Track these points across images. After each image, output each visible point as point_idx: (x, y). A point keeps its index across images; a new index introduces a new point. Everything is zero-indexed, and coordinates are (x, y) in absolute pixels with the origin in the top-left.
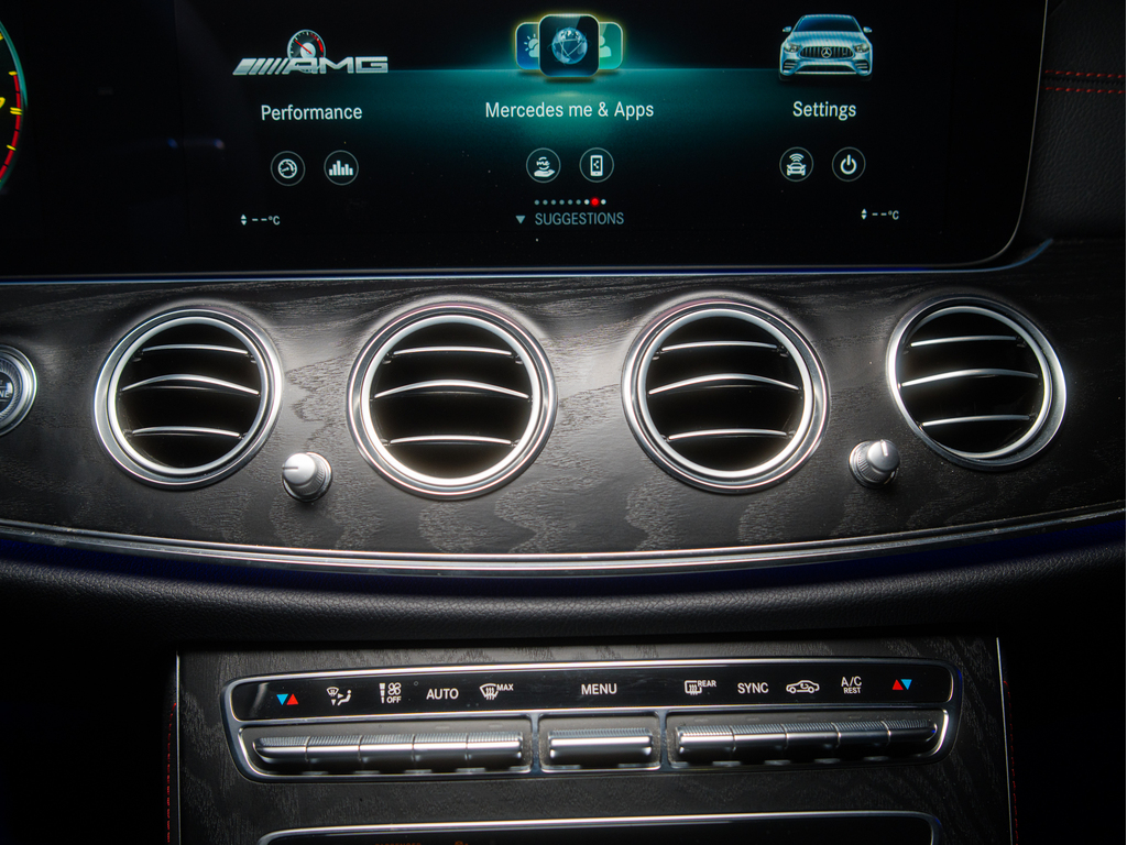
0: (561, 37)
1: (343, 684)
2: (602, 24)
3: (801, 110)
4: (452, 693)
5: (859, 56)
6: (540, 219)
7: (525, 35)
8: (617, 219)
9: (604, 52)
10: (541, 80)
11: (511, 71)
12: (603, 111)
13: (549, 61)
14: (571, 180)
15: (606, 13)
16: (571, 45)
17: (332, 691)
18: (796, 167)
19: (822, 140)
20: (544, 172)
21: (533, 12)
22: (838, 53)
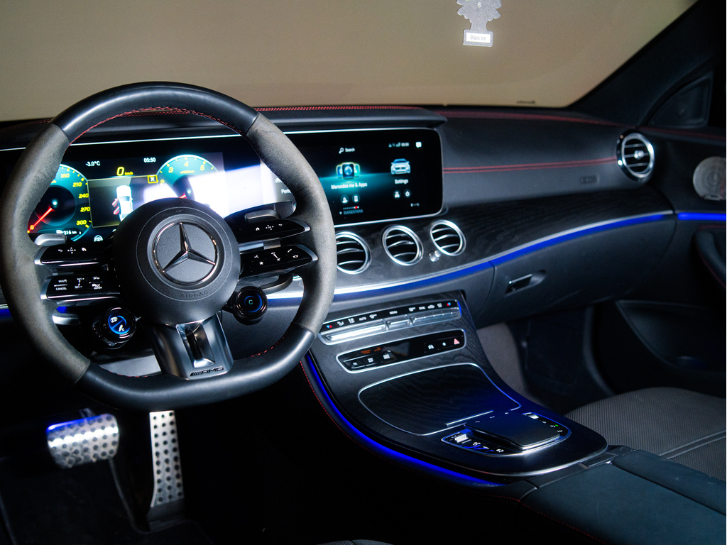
0: (347, 169)
1: (341, 321)
2: (355, 165)
3: (397, 182)
4: (365, 318)
5: (407, 169)
6: (345, 213)
7: (339, 168)
8: (361, 211)
9: (356, 171)
10: (343, 179)
11: (335, 178)
12: (357, 186)
13: (344, 175)
14: (351, 203)
15: (355, 162)
16: (349, 170)
17: (339, 323)
18: (397, 195)
19: (402, 188)
20: (345, 201)
21: (340, 163)
22: (403, 168)
